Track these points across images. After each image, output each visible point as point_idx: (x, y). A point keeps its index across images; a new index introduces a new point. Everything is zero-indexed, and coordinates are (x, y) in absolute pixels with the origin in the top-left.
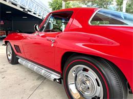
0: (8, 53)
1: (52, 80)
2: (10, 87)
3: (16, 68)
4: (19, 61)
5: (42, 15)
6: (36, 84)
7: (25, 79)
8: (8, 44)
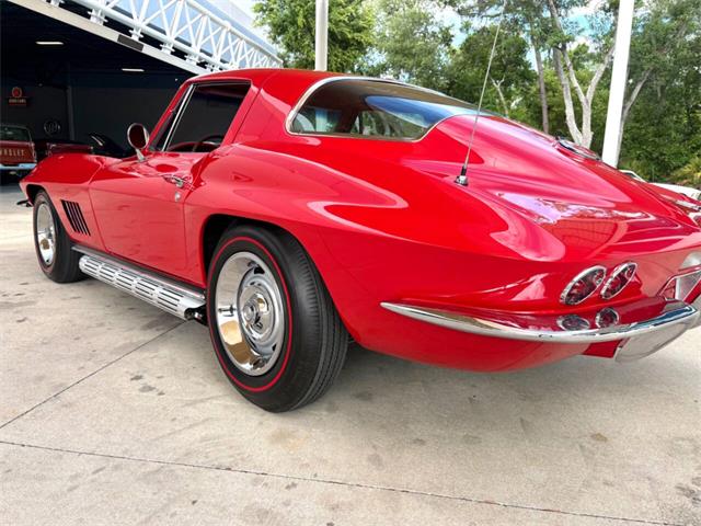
0: (41, 238)
1: (181, 314)
2: (43, 343)
3: (73, 295)
4: (84, 263)
5: (216, 59)
6: (135, 340)
7: (102, 325)
8: (41, 198)
